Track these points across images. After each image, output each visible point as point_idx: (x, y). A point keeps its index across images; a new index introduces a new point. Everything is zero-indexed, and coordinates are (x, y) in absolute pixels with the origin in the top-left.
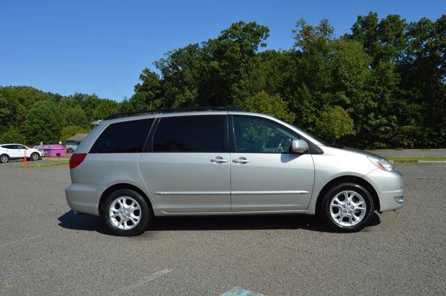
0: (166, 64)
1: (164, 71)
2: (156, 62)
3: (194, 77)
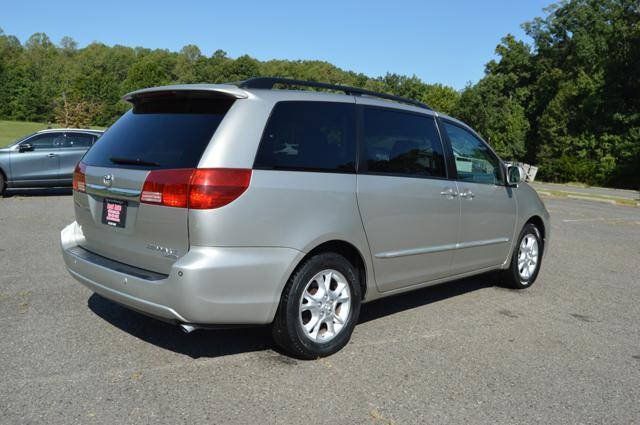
0: (544, 28)
1: (540, 39)
2: (528, 25)
3: (597, 51)
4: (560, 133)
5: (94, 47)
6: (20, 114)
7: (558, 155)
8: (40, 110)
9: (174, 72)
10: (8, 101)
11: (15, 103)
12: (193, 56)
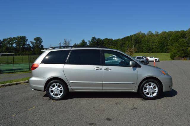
5: (163, 32)
6: (145, 51)
8: (150, 50)
9: (186, 36)
10: (142, 48)
11: (144, 49)
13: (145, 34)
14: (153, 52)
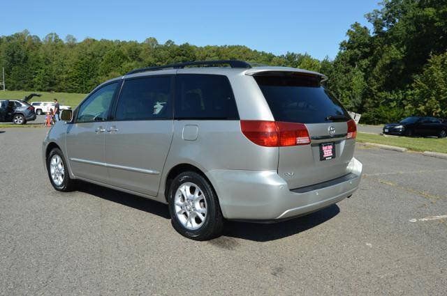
0: (380, 16)
1: (378, 24)
2: (369, 15)
4: (379, 90)
5: (87, 41)
6: (39, 87)
7: (377, 106)
8: (51, 84)
9: (140, 56)
10: (32, 78)
11: (36, 80)
12: (153, 45)
13: (39, 39)
14: (61, 90)
